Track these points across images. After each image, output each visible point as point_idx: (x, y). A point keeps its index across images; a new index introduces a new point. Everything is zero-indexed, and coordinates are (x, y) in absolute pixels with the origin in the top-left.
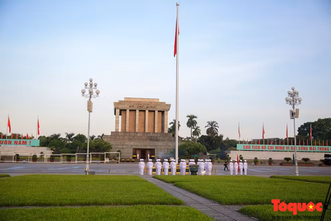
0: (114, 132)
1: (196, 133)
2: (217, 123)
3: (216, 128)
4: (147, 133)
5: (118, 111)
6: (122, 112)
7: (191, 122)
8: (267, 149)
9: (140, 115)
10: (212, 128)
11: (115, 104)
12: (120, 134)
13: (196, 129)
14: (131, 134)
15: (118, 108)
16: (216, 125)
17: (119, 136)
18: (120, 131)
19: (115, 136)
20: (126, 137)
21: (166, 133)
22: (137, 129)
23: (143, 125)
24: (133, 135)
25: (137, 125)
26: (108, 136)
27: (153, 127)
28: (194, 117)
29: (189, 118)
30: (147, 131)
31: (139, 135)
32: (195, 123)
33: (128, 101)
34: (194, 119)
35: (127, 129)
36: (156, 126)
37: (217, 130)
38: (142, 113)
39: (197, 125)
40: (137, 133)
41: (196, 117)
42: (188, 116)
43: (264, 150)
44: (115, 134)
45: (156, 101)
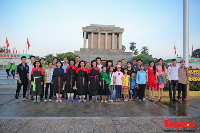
0: (82, 49)
1: (136, 53)
2: (148, 48)
3: (147, 50)
4: (107, 50)
5: (85, 34)
6: (89, 35)
7: (132, 47)
8: (195, 62)
9: (101, 37)
10: (145, 51)
11: (83, 28)
12: (87, 50)
13: (136, 51)
14: (95, 50)
15: (85, 32)
16: (147, 49)
17: (86, 51)
18: (87, 48)
19: (83, 51)
20: (91, 52)
21: (120, 50)
22: (99, 46)
23: (104, 44)
24: (96, 50)
25: (99, 44)
26: (78, 51)
27: (111, 45)
28: (134, 44)
29: (131, 44)
30: (106, 48)
31: (101, 51)
32: (135, 47)
33: (92, 26)
34: (134, 45)
35: (92, 46)
36: (113, 44)
37: (148, 52)
38: (103, 35)
39: (136, 49)
40: (99, 49)
41: (135, 44)
42: (130, 43)
43: (193, 62)
44: (83, 50)
45: (113, 26)
